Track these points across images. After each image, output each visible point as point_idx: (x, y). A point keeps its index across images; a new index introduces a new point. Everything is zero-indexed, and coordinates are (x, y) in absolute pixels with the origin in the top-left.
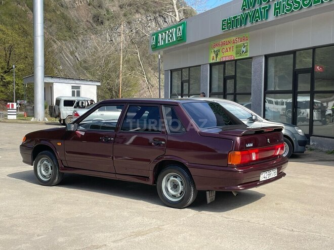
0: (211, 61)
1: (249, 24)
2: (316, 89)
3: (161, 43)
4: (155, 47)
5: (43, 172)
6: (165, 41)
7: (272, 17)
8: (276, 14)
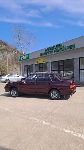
0: (36, 64)
1: (47, 55)
2: (64, 70)
3: (22, 59)
4: (20, 60)
5: (13, 94)
6: (23, 59)
7: (53, 53)
8: (55, 52)
